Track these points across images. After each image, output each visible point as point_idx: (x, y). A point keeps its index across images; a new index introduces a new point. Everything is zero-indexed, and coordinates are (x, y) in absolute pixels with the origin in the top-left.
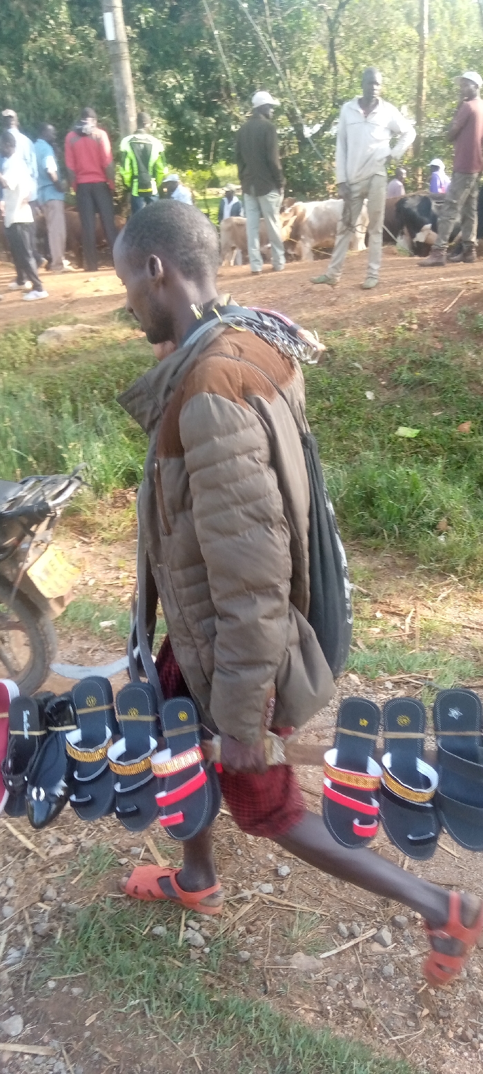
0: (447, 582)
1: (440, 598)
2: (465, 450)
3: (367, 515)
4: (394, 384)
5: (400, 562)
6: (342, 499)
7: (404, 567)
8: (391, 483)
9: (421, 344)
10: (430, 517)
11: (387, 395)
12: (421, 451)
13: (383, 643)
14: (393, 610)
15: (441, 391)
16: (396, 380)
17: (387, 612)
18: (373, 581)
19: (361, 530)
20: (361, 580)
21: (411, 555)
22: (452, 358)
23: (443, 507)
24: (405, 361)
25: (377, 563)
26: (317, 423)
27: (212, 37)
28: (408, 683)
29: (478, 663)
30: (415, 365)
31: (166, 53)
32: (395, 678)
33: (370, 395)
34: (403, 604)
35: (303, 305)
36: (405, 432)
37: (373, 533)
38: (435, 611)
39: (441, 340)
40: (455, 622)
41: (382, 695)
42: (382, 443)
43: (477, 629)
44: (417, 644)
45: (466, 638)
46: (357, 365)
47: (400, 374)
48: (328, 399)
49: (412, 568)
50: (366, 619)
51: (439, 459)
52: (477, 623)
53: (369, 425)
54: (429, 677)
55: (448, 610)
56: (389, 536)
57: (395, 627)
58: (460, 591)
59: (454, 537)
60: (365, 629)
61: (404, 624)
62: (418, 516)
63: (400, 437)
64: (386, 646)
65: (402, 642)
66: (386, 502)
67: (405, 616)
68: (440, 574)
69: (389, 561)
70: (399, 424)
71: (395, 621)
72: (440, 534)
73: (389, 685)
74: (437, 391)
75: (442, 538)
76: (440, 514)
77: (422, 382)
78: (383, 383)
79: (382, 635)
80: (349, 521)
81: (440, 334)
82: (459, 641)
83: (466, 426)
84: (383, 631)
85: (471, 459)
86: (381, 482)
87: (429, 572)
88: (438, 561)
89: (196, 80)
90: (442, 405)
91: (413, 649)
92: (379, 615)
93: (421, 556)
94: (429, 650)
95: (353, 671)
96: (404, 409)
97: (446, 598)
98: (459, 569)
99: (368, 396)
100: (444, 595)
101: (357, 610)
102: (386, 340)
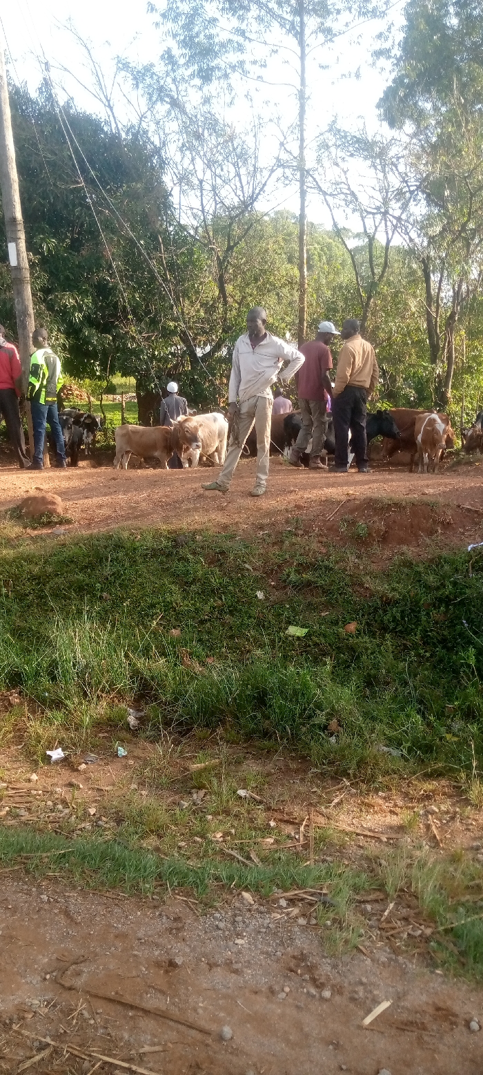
0: (340, 786)
1: (333, 804)
2: (352, 649)
3: (259, 715)
4: (283, 585)
5: (293, 766)
6: (235, 699)
7: (297, 771)
8: (283, 683)
9: (307, 548)
10: (321, 718)
11: (276, 595)
12: (311, 651)
13: (277, 855)
14: (286, 818)
15: (326, 592)
16: (285, 581)
17: (281, 820)
18: (266, 786)
19: (254, 731)
20: (254, 786)
21: (304, 758)
22: (337, 562)
23: (333, 709)
24: (293, 563)
25: (270, 767)
26: (210, 620)
27: (110, 267)
28: (303, 899)
29: (373, 874)
30: (302, 568)
31: (67, 278)
32: (289, 894)
33: (260, 595)
34: (297, 811)
35: (196, 509)
36: (295, 631)
37: (266, 734)
38: (328, 818)
39: (326, 545)
40: (348, 829)
41: (275, 915)
42: (273, 642)
43: (370, 837)
44: (312, 856)
45: (359, 846)
46: (247, 566)
47: (289, 576)
48: (221, 599)
49: (305, 772)
50: (260, 829)
51: (328, 660)
52: (370, 830)
53: (261, 624)
54: (324, 891)
55: (342, 817)
56: (282, 738)
57: (289, 837)
58: (352, 796)
59: (345, 739)
60: (259, 840)
61: (298, 833)
62: (310, 717)
63: (290, 636)
64: (280, 859)
65: (297, 854)
66: (277, 701)
67: (300, 824)
68: (332, 778)
69: (281, 764)
70: (289, 623)
71: (289, 830)
72: (332, 735)
73: (283, 903)
74: (323, 592)
75: (333, 740)
76: (330, 716)
77: (309, 583)
78: (273, 583)
79: (275, 846)
80: (242, 721)
81: (324, 540)
82: (352, 850)
83: (352, 627)
84: (277, 841)
85: (358, 658)
86: (273, 681)
87: (322, 776)
88: (331, 763)
89: (94, 302)
90: (328, 605)
91: (307, 860)
92: (272, 824)
93: (314, 758)
94: (324, 861)
95: (247, 889)
96: (293, 609)
97: (339, 804)
98: (351, 772)
99: (258, 596)
100: (336, 801)
101: (251, 819)
102: (274, 544)
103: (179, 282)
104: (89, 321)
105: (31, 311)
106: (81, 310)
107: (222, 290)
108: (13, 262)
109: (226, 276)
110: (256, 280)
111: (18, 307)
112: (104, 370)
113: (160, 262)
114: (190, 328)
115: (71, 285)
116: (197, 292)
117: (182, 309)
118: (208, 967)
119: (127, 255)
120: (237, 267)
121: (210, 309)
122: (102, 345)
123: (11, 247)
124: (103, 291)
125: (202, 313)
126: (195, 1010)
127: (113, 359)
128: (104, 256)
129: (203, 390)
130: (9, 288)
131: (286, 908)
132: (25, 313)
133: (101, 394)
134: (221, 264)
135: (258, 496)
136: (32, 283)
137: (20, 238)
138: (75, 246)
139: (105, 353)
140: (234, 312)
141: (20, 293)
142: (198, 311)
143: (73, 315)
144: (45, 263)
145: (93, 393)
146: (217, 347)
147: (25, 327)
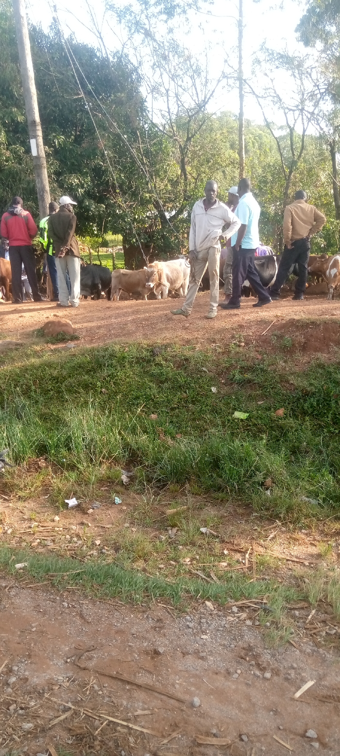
0: (274, 525)
1: (269, 538)
2: (281, 428)
3: (215, 475)
4: (231, 382)
5: (240, 511)
6: (197, 464)
7: (242, 515)
8: (231, 452)
9: (248, 356)
10: (259, 477)
11: (225, 390)
12: (251, 429)
13: (229, 575)
14: (236, 548)
15: (262, 387)
16: (232, 380)
17: (231, 550)
18: (221, 525)
19: (212, 486)
20: (212, 525)
21: (247, 506)
22: (269, 365)
23: (268, 470)
24: (237, 367)
25: (223, 512)
26: (178, 408)
27: (103, 155)
28: (249, 607)
29: (299, 589)
30: (244, 369)
31: (73, 164)
32: (239, 603)
33: (214, 389)
34: (244, 544)
35: (166, 329)
36: (239, 415)
37: (220, 489)
38: (266, 548)
39: (260, 353)
40: (281, 556)
41: (230, 618)
42: (223, 423)
43: (297, 562)
44: (255, 576)
45: (290, 569)
46: (204, 369)
47: (234, 376)
48: (186, 392)
49: (249, 515)
50: (217, 556)
51: (264, 436)
52: (296, 557)
53: (215, 411)
54: (265, 601)
55: (276, 547)
56: (231, 491)
57: (238, 561)
58: (283, 532)
59: (277, 492)
60: (216, 563)
61: (245, 559)
62: (251, 476)
63: (236, 419)
64: (232, 577)
65: (244, 573)
66: (228, 466)
67: (245, 552)
68: (268, 519)
69: (231, 510)
70: (235, 409)
71: (238, 556)
72: (267, 489)
73: (235, 609)
74: (260, 387)
75: (268, 492)
76: (266, 476)
77: (249, 381)
78: (223, 381)
79: (228, 568)
80: (202, 479)
81: (260, 349)
82: (284, 571)
83: (281, 412)
84: (229, 565)
85: (285, 434)
86: (224, 451)
87: (261, 518)
88: (267, 509)
89: (92, 181)
90: (263, 397)
91: (251, 579)
92: (226, 552)
93: (255, 506)
94: (263, 579)
95: (208, 599)
96: (238, 400)
97: (273, 538)
98: (282, 516)
99: (213, 390)
100: (271, 536)
101: (210, 548)
102: (223, 353)
103: (152, 165)
104: (89, 194)
105: (48, 188)
106: (82, 187)
107: (183, 170)
108: (34, 153)
109: (186, 159)
110: (208, 162)
111: (38, 185)
112: (99, 230)
113: (138, 149)
114: (161, 198)
115: (75, 169)
116: (166, 172)
117: (155, 185)
118: (182, 655)
119: (115, 146)
120: (194, 152)
121: (175, 184)
122: (99, 211)
123: (33, 142)
124: (98, 173)
125: (169, 187)
126: (173, 685)
127: (106, 222)
128: (99, 147)
129: (170, 243)
130: (31, 173)
131: (237, 613)
132: (43, 189)
133: (98, 247)
134: (183, 151)
135: (211, 318)
136: (48, 168)
137: (38, 136)
138: (78, 140)
139: (100, 217)
140: (192, 186)
141: (39, 175)
142: (166, 185)
143: (78, 191)
144: (57, 153)
145: (92, 247)
146: (180, 212)
147: (43, 200)
